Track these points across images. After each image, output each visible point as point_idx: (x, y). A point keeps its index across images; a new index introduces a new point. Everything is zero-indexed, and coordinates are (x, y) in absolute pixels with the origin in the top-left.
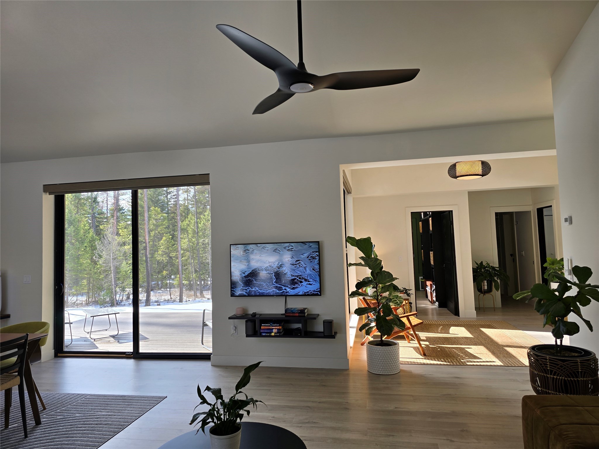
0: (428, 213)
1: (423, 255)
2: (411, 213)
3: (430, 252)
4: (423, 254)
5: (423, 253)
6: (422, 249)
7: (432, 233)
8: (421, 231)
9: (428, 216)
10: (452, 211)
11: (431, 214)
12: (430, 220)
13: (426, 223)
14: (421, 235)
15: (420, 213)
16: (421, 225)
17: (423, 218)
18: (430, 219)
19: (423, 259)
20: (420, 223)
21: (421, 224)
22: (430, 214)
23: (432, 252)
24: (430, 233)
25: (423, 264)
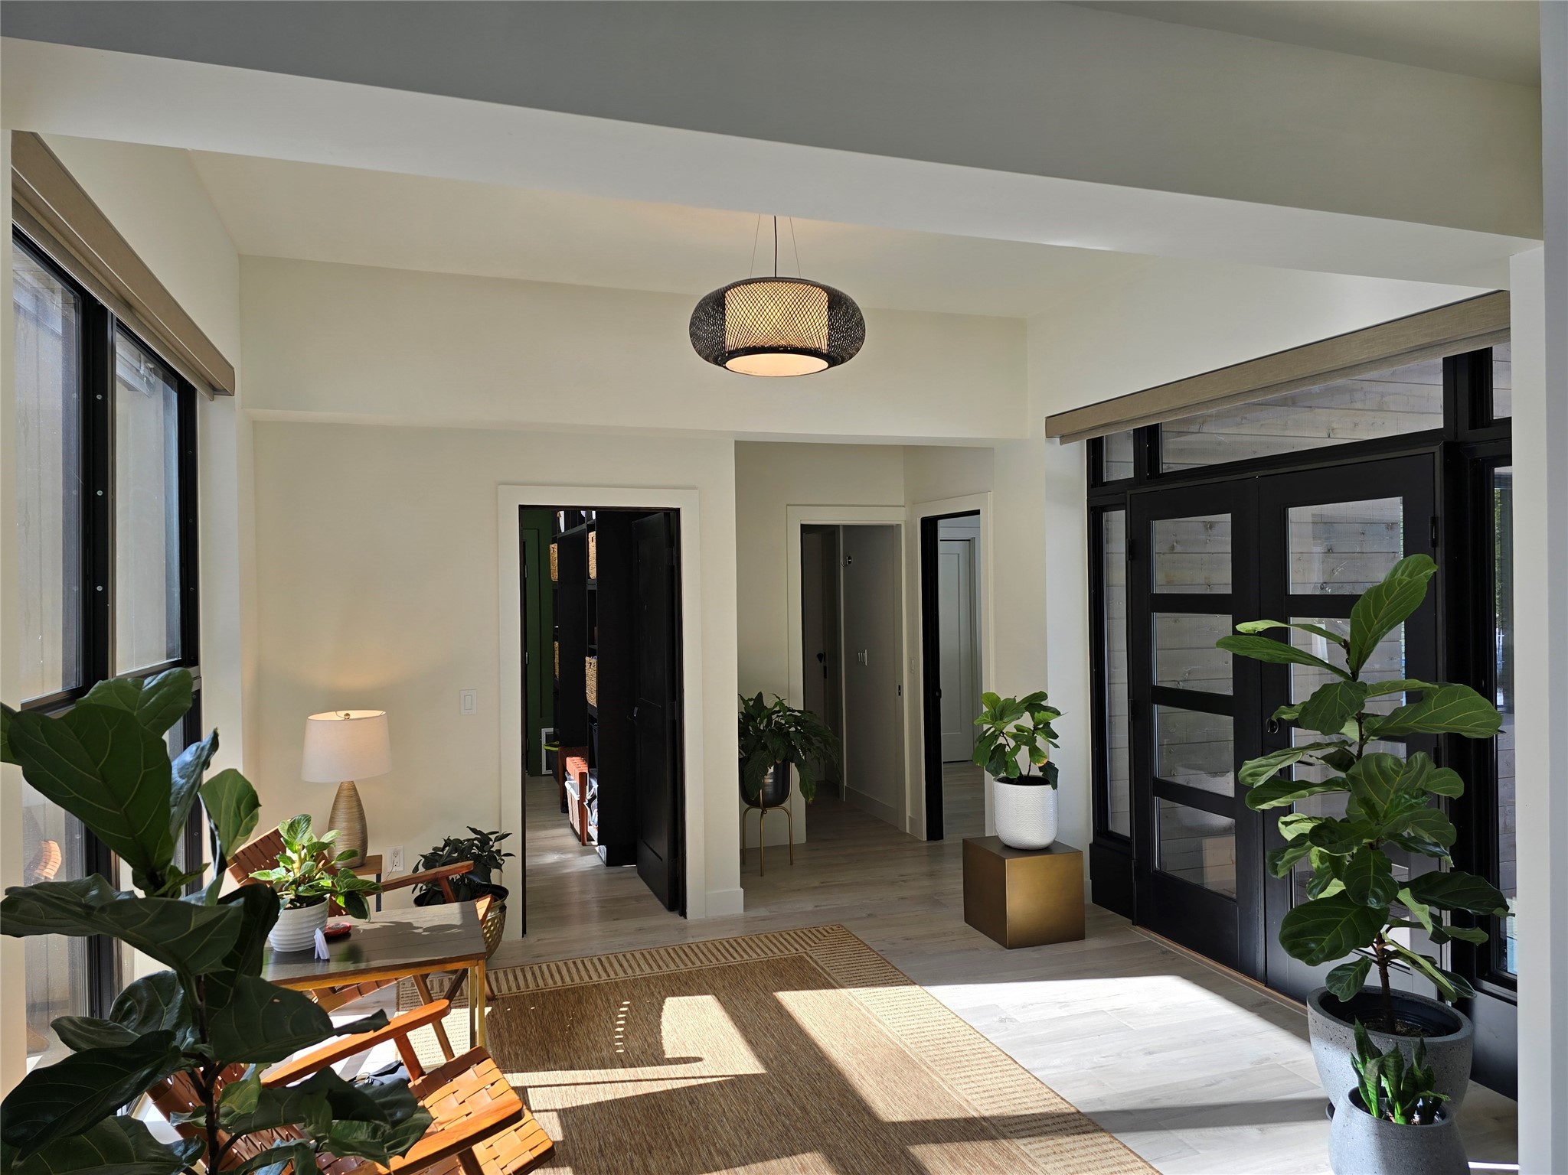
0: (583, 513)
1: (557, 660)
2: (521, 507)
3: (587, 659)
4: (557, 656)
5: (557, 652)
6: (555, 639)
7: (595, 588)
8: (555, 576)
9: (584, 526)
10: (678, 511)
11: (594, 517)
12: (590, 539)
13: (574, 549)
14: (555, 592)
15: (554, 510)
16: (556, 555)
17: (563, 531)
18: (592, 535)
19: (557, 673)
20: (554, 547)
21: (556, 550)
22: (589, 516)
23: (594, 661)
24: (590, 588)
25: (556, 693)
